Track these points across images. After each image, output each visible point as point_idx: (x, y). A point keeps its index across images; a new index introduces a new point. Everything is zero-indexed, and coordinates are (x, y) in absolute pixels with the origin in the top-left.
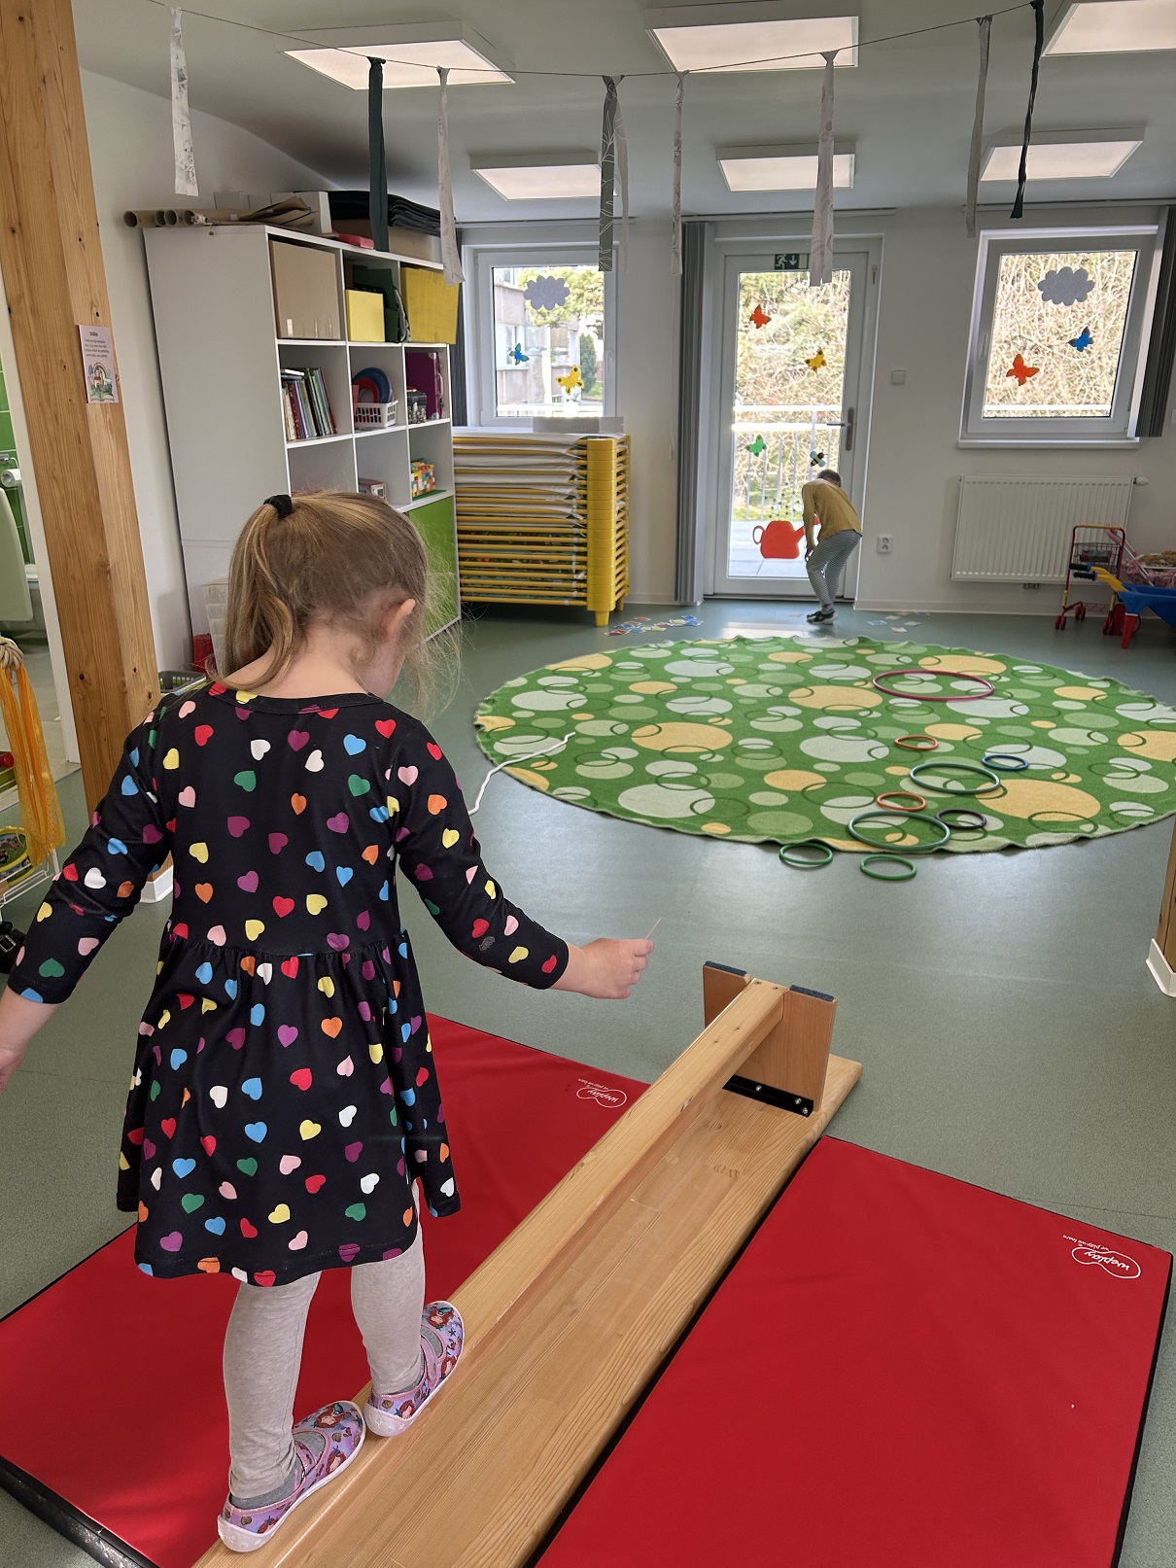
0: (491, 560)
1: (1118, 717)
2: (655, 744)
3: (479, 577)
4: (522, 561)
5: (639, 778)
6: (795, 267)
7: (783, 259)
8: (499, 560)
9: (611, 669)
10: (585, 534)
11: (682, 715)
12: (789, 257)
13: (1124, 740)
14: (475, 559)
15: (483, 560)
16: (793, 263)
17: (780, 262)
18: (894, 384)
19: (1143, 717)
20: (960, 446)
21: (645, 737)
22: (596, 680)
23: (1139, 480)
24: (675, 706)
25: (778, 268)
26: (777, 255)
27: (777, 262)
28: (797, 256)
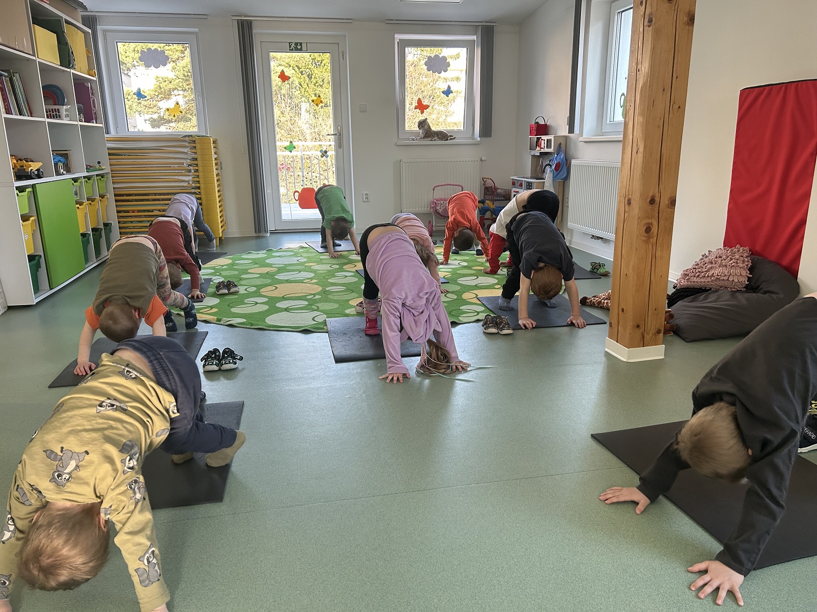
0: (139, 211)
1: (460, 285)
2: (276, 294)
3: (132, 222)
4: (159, 210)
5: (273, 310)
6: (301, 50)
7: (293, 45)
8: (144, 211)
9: (232, 264)
10: (200, 193)
11: (287, 280)
12: (296, 44)
13: (466, 296)
14: (128, 212)
15: (133, 212)
16: (299, 47)
17: (292, 46)
18: (361, 111)
19: (473, 283)
20: (398, 144)
21: (267, 291)
22: (226, 270)
23: (483, 159)
24: (279, 277)
25: (291, 50)
26: (290, 43)
27: (290, 46)
28: (301, 44)
